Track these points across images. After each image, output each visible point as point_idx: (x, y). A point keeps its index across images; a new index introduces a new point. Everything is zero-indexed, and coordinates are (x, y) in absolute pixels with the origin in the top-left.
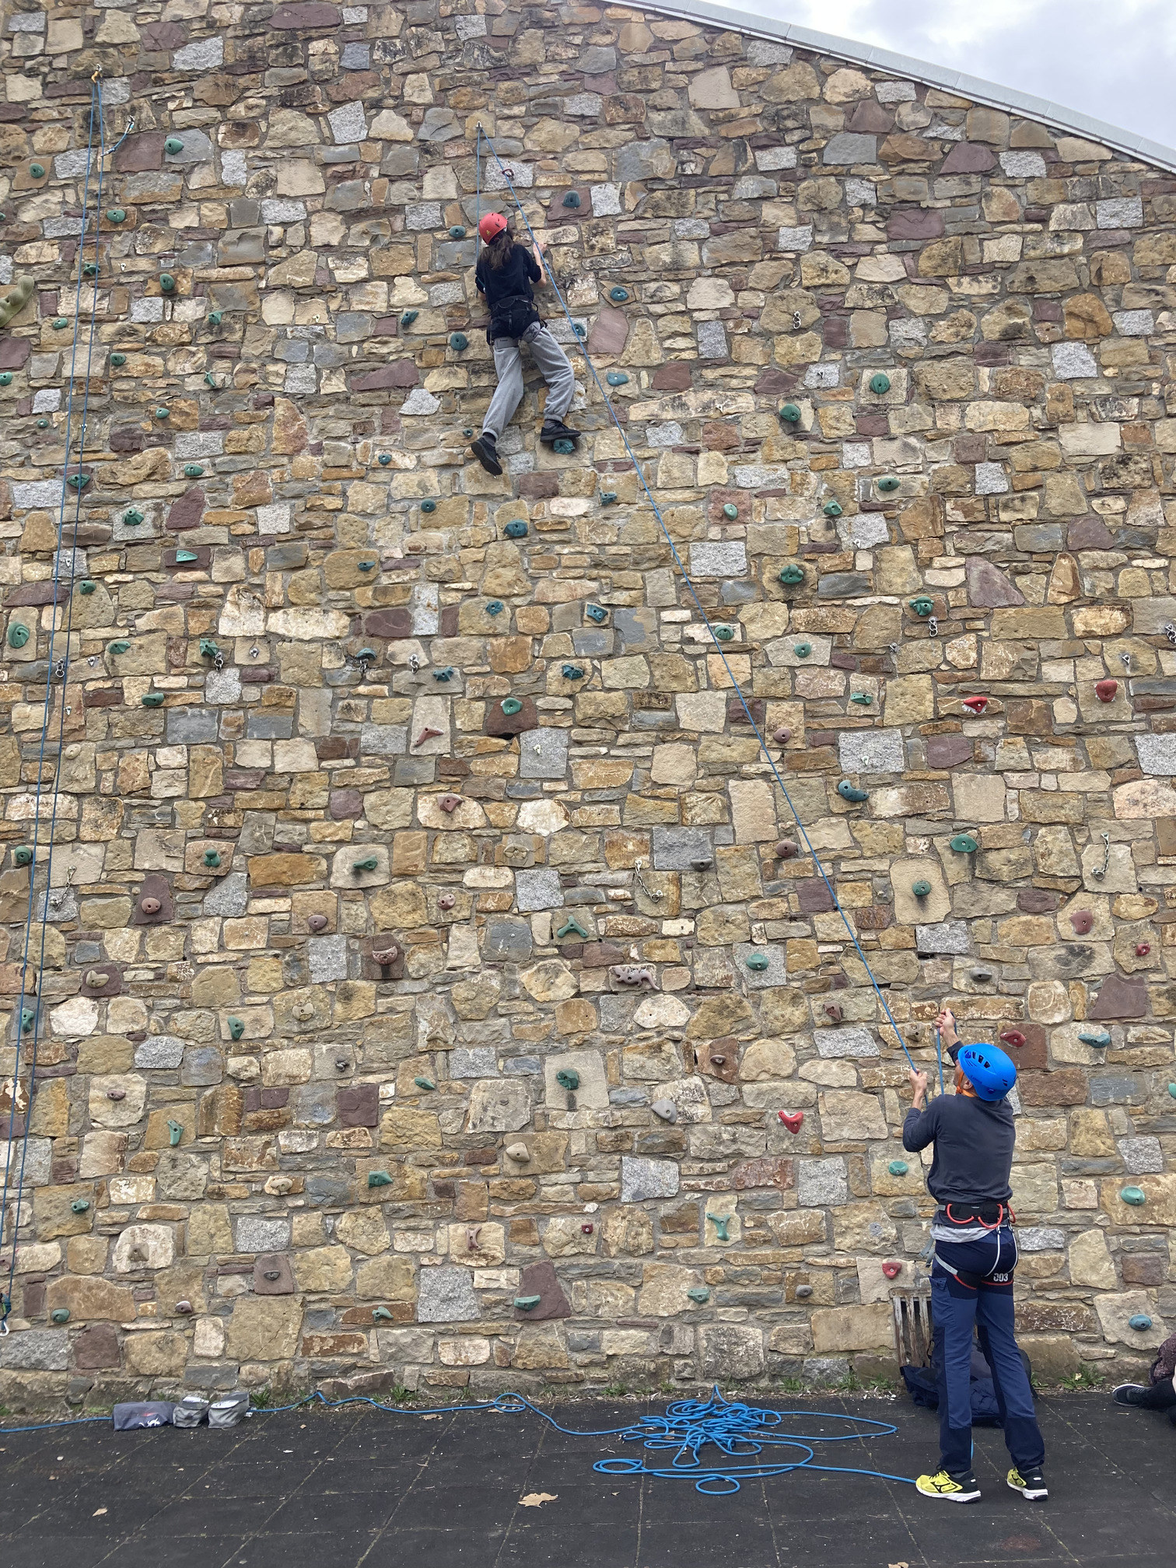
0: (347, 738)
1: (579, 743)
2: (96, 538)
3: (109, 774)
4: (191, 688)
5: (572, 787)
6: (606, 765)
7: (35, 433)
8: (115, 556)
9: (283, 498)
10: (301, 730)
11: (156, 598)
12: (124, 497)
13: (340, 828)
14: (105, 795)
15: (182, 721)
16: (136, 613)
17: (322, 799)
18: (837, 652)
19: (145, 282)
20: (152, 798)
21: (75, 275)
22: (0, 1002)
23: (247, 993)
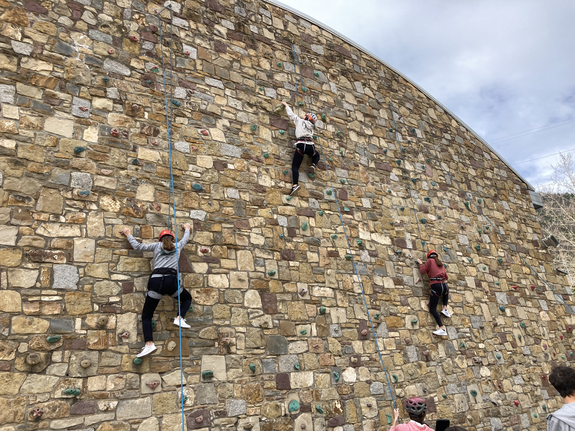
0: (400, 279)
2: (320, 197)
3: (341, 282)
4: (357, 255)
8: (327, 204)
9: (367, 197)
10: (388, 274)
11: (341, 222)
12: (325, 185)
13: (405, 309)
14: (341, 290)
15: (357, 266)
16: (336, 225)
17: (399, 298)
18: (490, 270)
20: (355, 293)
21: (296, 104)
22: (325, 369)
23: (395, 365)
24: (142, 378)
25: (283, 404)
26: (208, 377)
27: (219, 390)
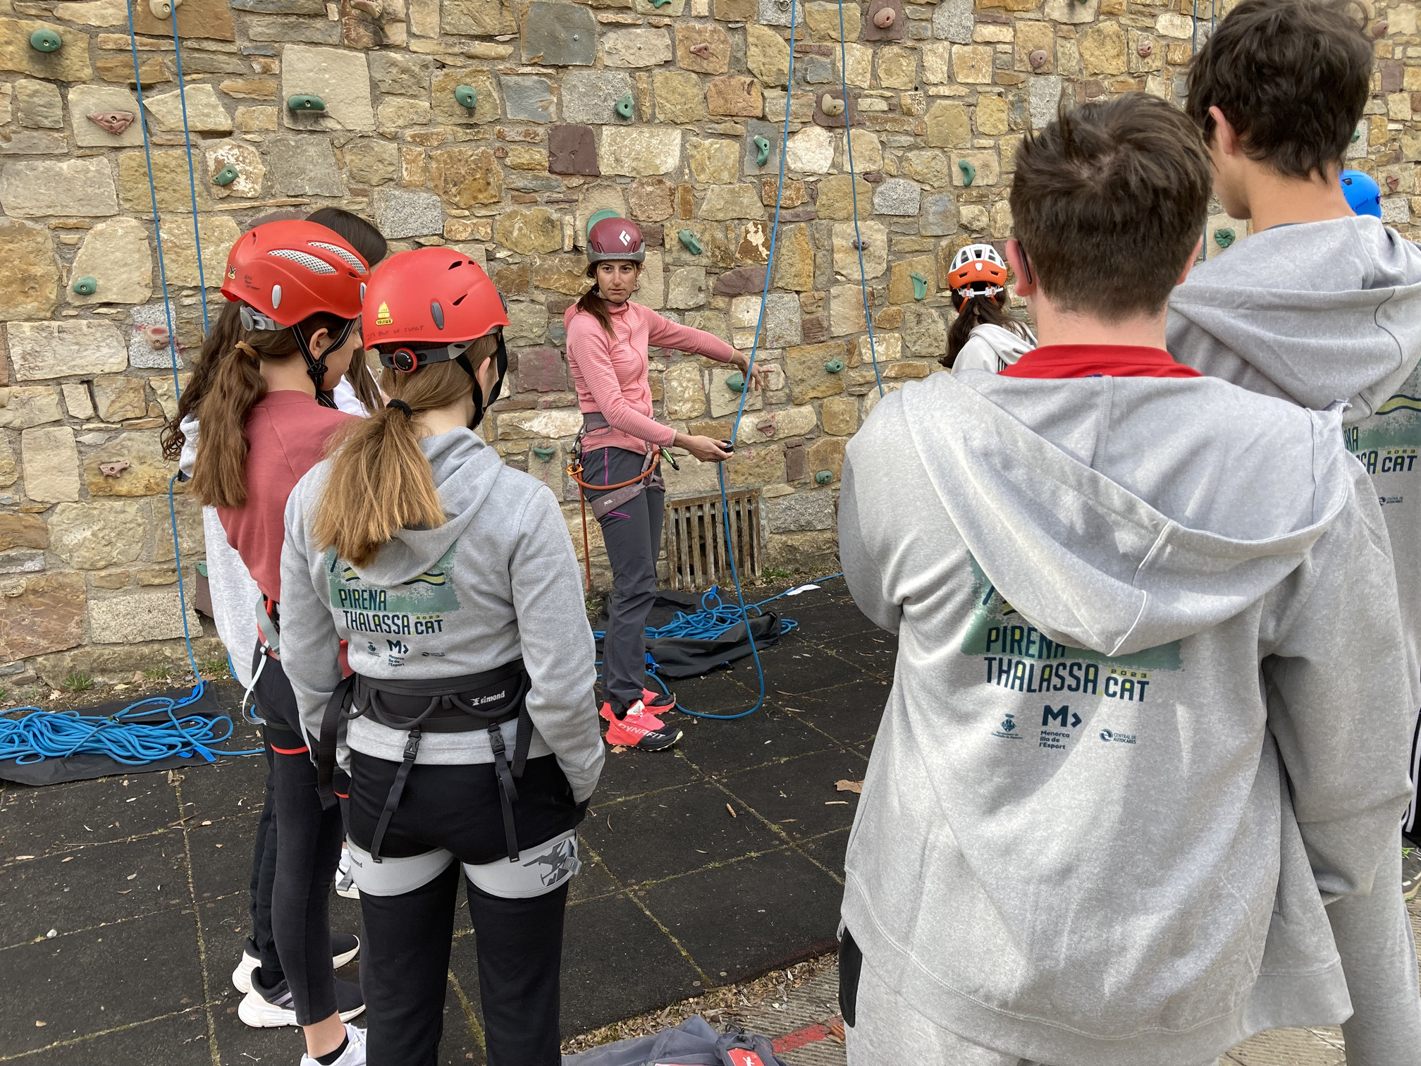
22: (727, 126)
23: (975, 133)
24: (70, 97)
25: (568, 218)
26: (306, 116)
27: (348, 158)
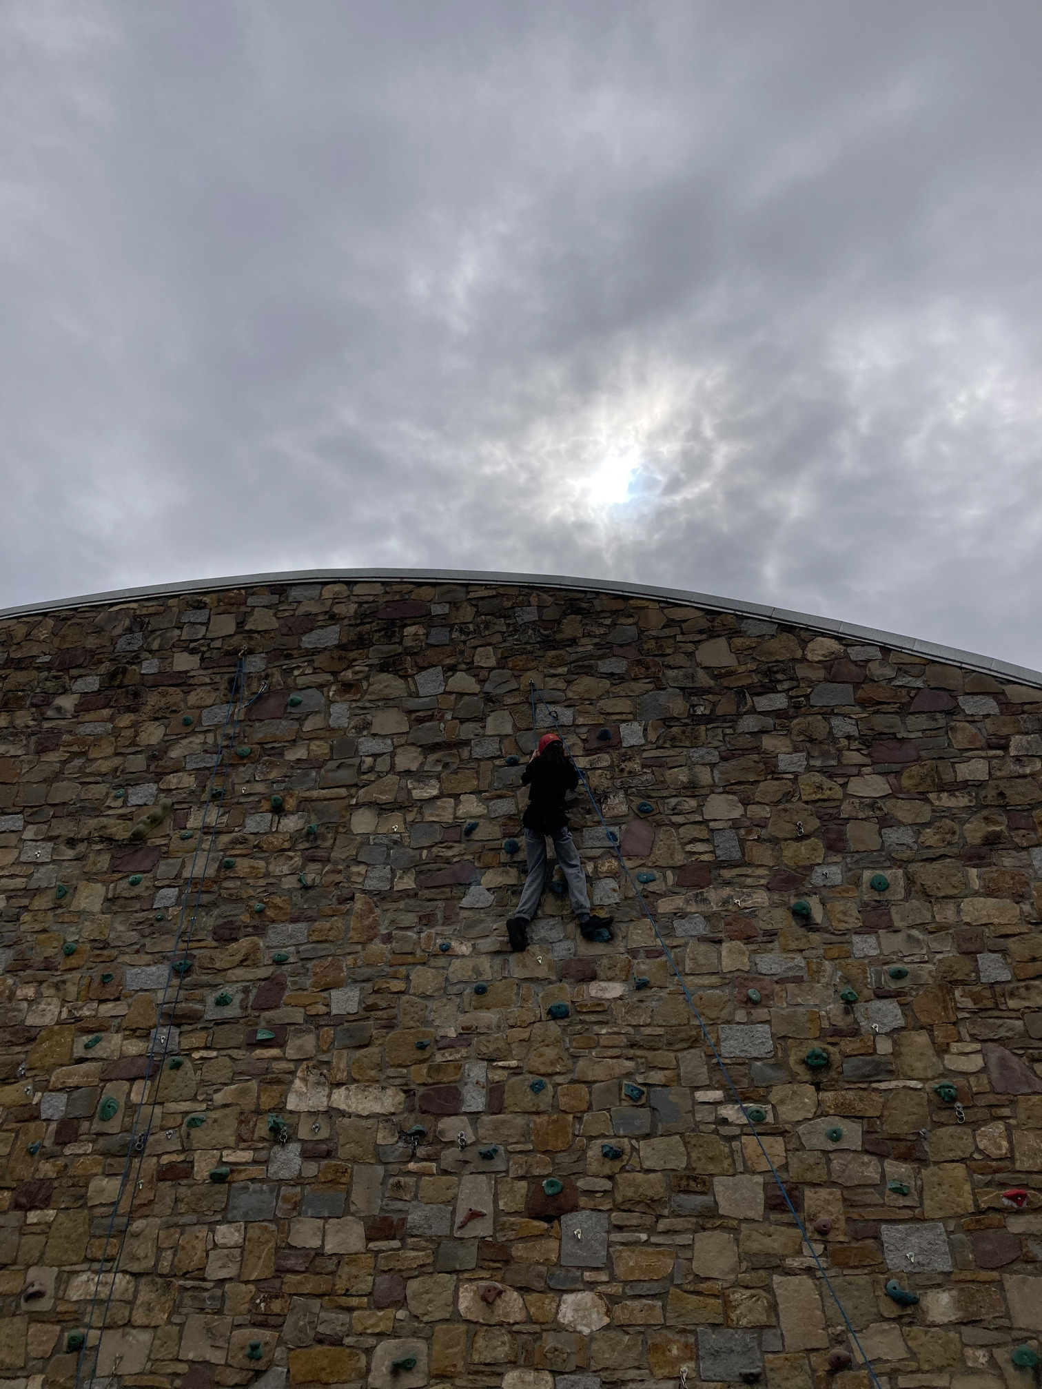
0: (395, 1217)
1: (620, 1228)
2: (189, 1017)
3: (169, 1252)
4: (255, 1162)
5: (613, 1278)
6: (646, 1254)
7: (152, 925)
8: (204, 1034)
9: (355, 981)
10: (353, 1208)
11: (235, 1073)
12: (218, 980)
13: (381, 1319)
14: (161, 1276)
15: (243, 1196)
16: (215, 1087)
17: (365, 1286)
18: (869, 1137)
19: (259, 802)
20: (204, 1280)
21: (205, 797)
